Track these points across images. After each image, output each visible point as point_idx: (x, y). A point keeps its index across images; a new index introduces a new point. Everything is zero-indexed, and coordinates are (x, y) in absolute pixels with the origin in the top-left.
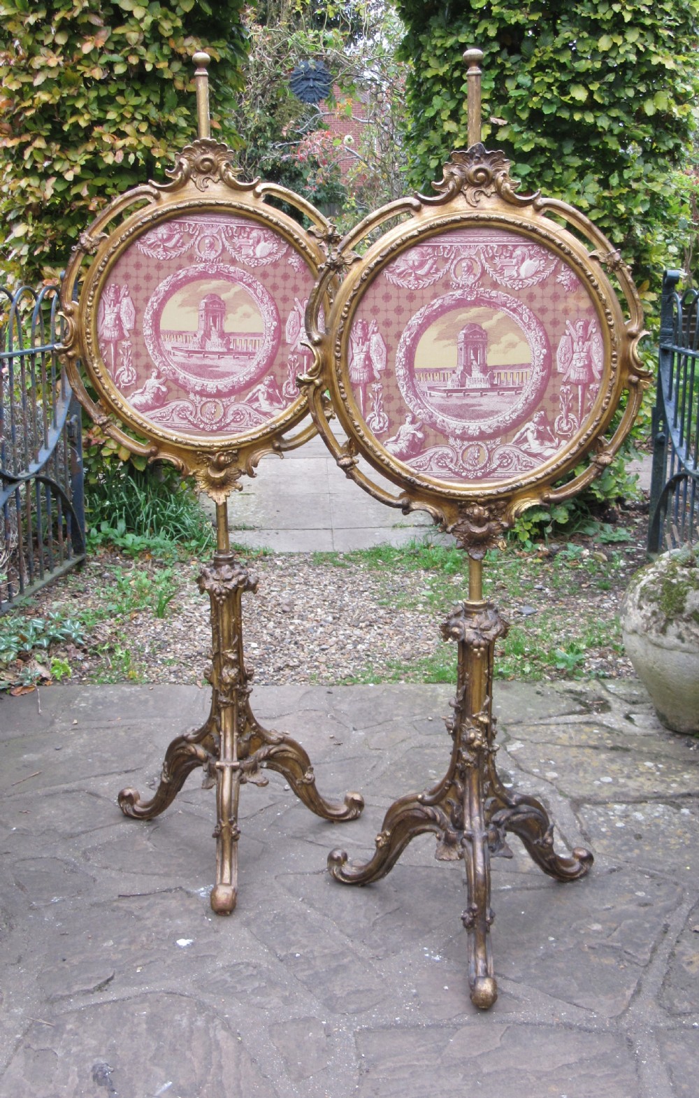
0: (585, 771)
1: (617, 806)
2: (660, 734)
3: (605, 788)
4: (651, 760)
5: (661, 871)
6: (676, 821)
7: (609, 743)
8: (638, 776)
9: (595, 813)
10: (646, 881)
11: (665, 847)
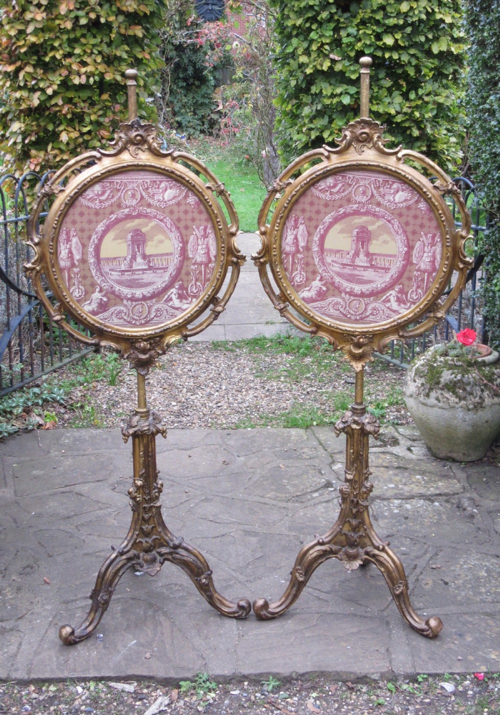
0: (379, 481)
1: (396, 501)
2: (428, 459)
3: (390, 491)
4: (420, 474)
5: (417, 537)
6: (430, 509)
7: (396, 464)
8: (411, 484)
9: (382, 505)
10: (408, 542)
11: (422, 524)
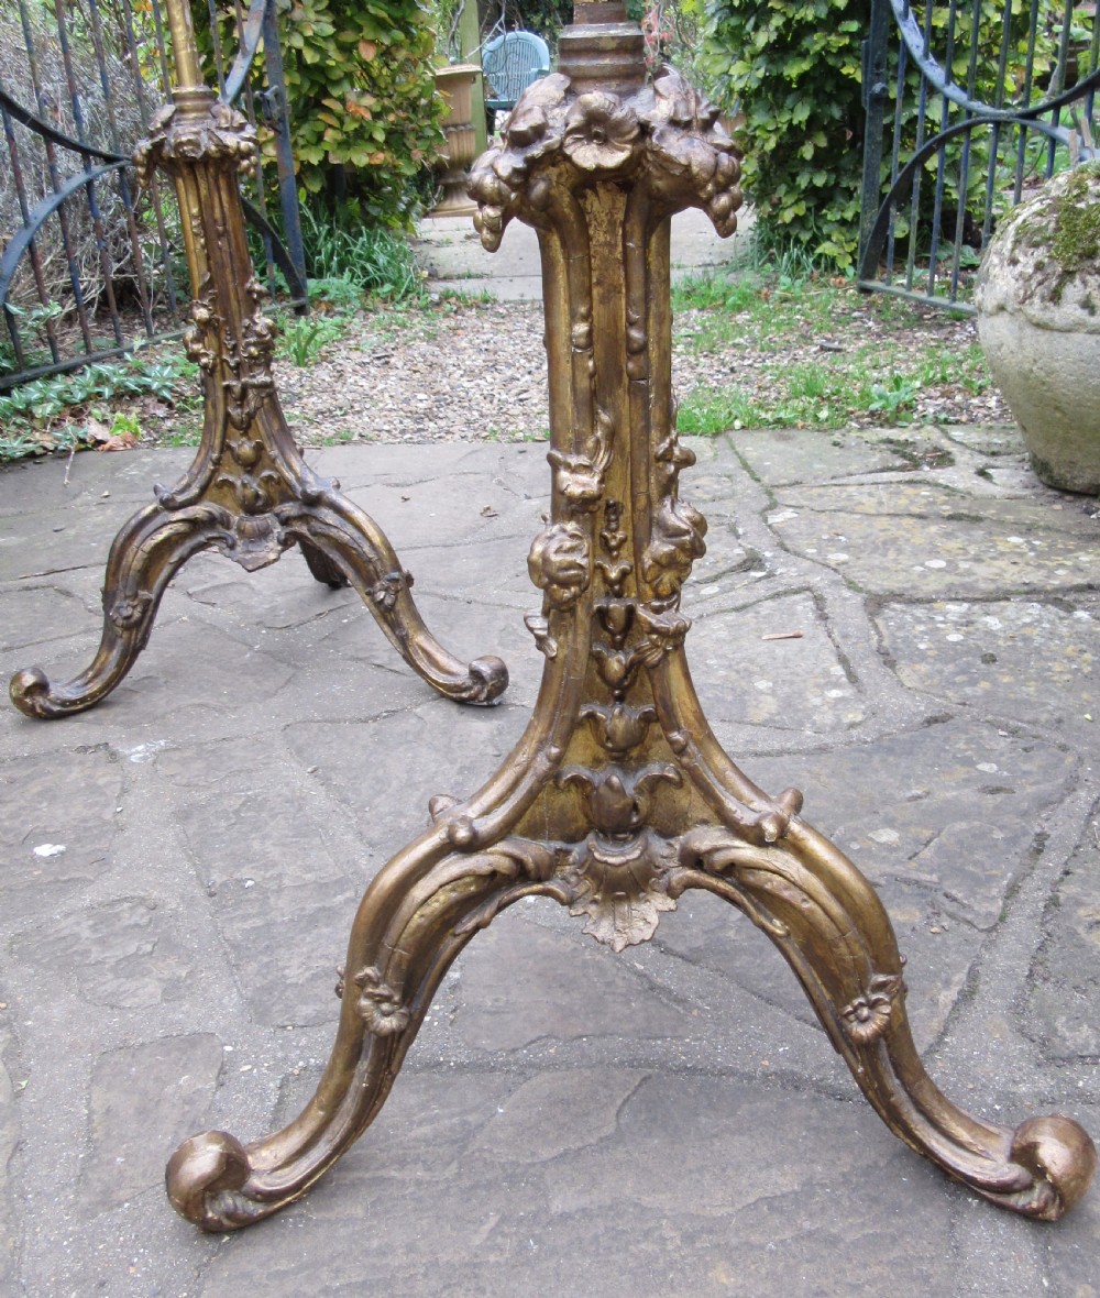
0: (899, 551)
1: (951, 607)
2: (1038, 496)
3: (933, 577)
4: (1021, 534)
5: (1034, 723)
6: (1064, 631)
7: (947, 510)
8: (994, 558)
9: (908, 618)
10: (1001, 742)
11: (1043, 678)
